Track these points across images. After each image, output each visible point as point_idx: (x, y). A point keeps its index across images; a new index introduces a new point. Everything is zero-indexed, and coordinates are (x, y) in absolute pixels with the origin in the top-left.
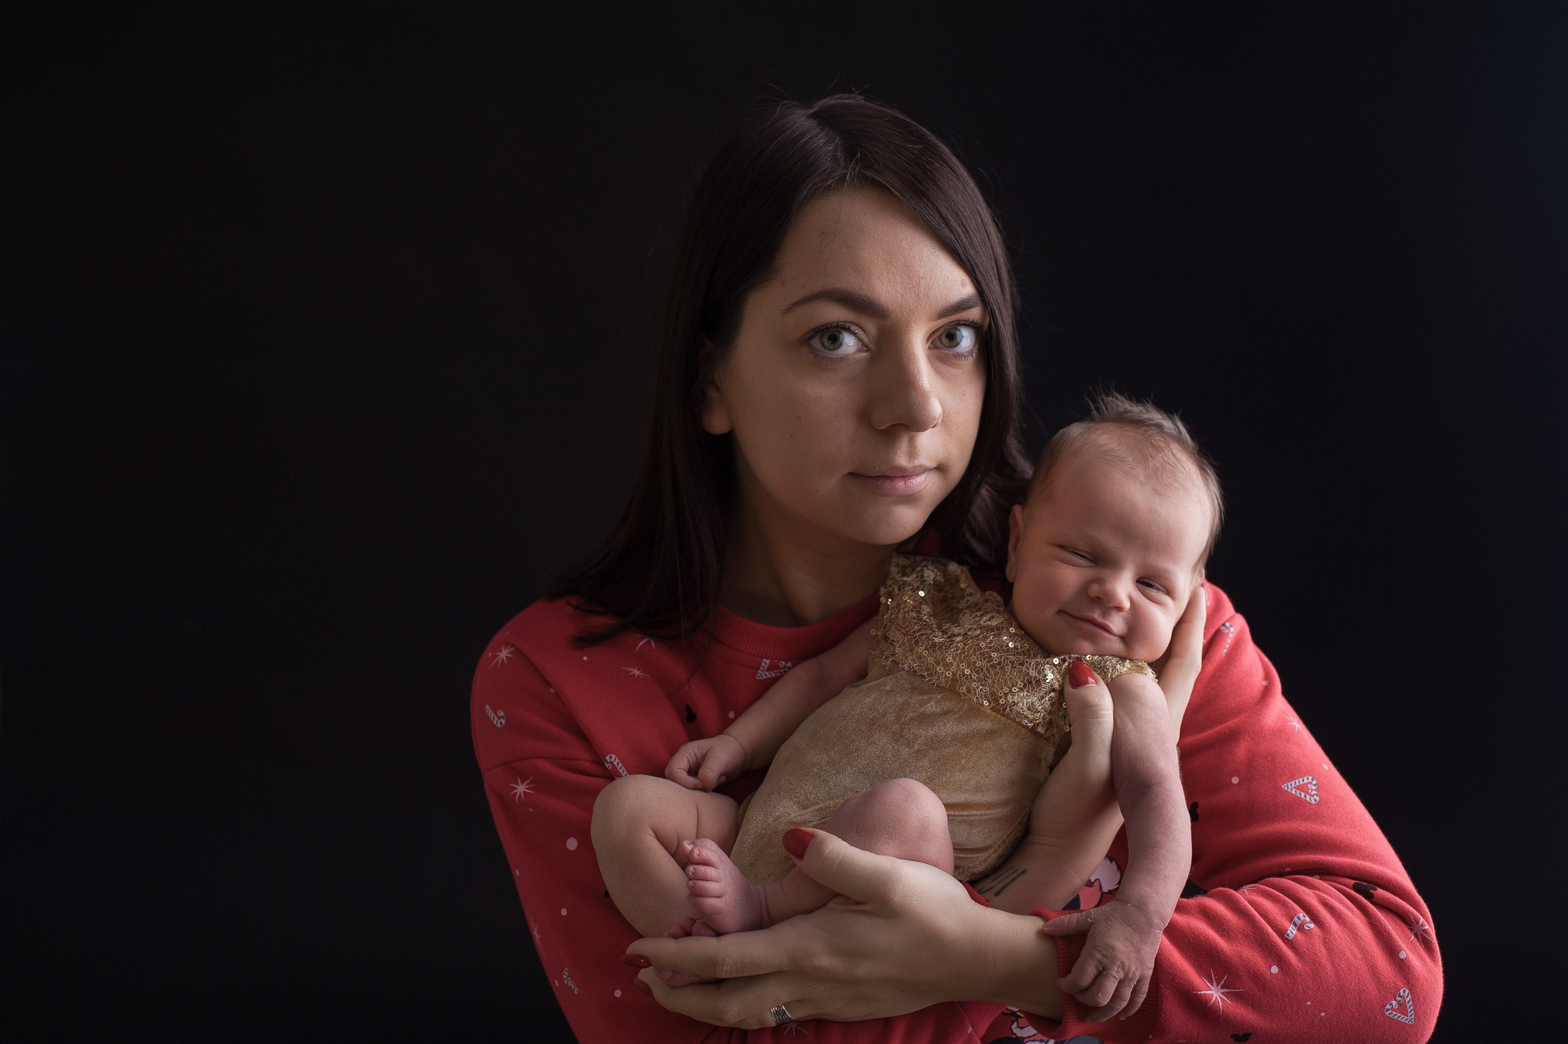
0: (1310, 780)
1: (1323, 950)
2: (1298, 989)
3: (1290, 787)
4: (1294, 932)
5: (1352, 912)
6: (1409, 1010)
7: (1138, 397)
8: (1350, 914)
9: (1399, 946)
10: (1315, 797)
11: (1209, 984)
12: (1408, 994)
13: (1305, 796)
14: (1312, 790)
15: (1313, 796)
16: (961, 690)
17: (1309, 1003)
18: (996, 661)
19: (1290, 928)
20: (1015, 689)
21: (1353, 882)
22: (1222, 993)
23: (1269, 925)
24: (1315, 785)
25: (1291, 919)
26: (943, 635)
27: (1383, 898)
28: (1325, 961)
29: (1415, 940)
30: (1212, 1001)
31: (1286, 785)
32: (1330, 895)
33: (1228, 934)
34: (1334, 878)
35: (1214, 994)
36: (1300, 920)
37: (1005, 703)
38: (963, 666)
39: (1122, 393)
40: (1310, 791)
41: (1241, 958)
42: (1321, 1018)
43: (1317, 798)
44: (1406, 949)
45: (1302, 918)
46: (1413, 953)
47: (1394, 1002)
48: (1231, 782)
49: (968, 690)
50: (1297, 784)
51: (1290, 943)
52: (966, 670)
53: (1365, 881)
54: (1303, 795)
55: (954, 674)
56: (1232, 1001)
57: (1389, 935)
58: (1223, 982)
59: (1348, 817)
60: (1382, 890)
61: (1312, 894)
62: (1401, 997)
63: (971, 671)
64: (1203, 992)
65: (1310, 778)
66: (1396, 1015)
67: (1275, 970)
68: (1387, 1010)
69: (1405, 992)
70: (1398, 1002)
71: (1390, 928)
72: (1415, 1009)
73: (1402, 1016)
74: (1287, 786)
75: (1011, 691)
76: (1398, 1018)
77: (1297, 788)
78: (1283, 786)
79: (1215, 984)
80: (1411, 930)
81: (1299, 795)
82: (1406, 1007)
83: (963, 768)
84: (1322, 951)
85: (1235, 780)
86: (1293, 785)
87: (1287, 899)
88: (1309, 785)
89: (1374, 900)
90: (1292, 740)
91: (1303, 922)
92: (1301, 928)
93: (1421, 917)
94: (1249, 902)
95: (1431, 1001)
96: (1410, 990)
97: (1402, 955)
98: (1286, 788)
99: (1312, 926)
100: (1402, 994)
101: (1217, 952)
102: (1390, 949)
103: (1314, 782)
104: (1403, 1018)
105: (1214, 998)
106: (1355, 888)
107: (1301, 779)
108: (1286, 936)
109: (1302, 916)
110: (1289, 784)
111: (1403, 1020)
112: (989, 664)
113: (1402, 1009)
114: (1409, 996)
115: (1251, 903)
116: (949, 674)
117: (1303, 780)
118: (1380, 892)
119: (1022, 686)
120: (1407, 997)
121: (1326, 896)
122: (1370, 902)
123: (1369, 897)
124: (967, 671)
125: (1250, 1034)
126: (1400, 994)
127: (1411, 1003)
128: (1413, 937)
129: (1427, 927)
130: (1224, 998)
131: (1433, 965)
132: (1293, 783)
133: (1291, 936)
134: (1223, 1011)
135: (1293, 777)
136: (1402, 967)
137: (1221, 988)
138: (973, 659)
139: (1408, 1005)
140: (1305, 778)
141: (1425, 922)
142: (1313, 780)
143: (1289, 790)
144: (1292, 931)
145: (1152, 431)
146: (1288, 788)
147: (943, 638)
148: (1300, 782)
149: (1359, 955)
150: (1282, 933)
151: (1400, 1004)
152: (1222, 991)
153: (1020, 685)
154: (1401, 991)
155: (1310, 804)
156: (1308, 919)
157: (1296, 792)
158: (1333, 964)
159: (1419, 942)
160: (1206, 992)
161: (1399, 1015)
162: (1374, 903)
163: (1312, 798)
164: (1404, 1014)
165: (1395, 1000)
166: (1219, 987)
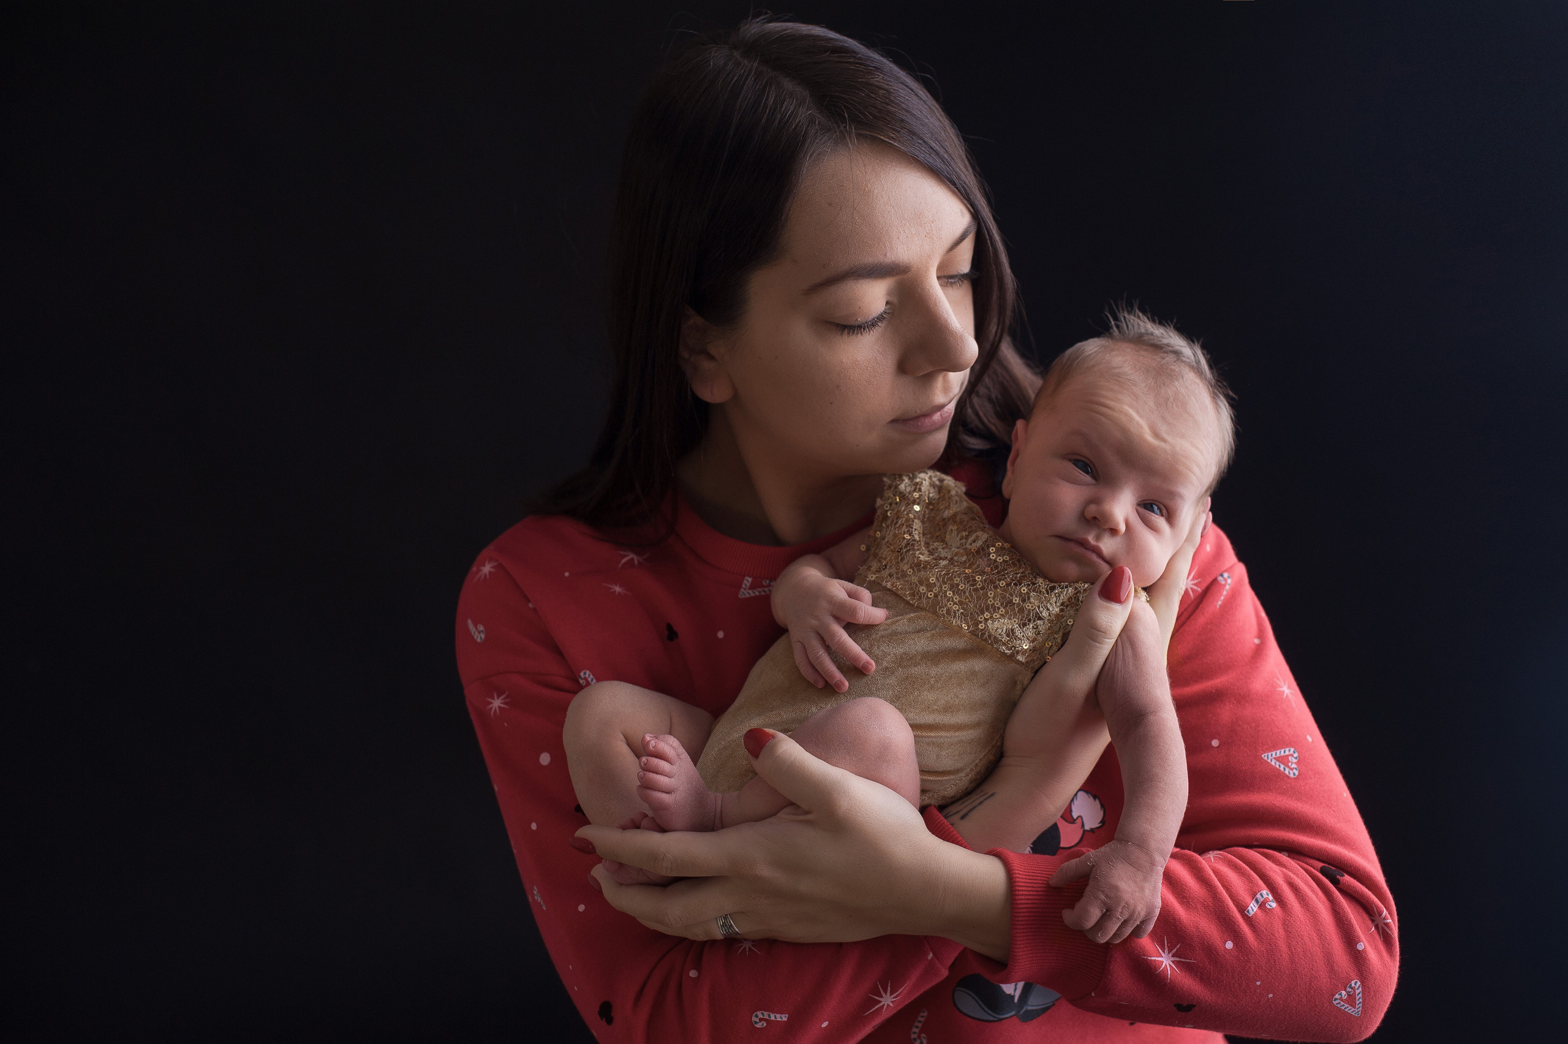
0: (1292, 752)
1: (1281, 931)
2: (1250, 967)
3: (1270, 757)
4: (1255, 909)
5: (1317, 895)
6: (1357, 1003)
7: (1160, 318)
8: (1314, 897)
9: (1359, 937)
10: (1295, 770)
11: (1160, 951)
12: (1359, 987)
13: (1284, 769)
14: (1292, 763)
15: (1292, 769)
16: (941, 612)
17: (1258, 983)
18: (979, 585)
19: (1252, 905)
20: (996, 615)
21: (1321, 865)
22: (1173, 961)
23: (1231, 898)
24: (1296, 758)
25: (1253, 895)
26: (929, 555)
27: (1349, 886)
28: (1282, 944)
29: (1376, 932)
30: (1161, 969)
31: (1266, 754)
32: (1297, 875)
33: (1188, 902)
34: (1302, 858)
35: (1164, 961)
36: (1263, 897)
37: (985, 628)
38: (945, 587)
39: (1144, 312)
40: (1290, 764)
41: (1197, 928)
42: (1268, 999)
43: (1297, 773)
44: (1364, 940)
45: (1265, 896)
46: (1371, 946)
47: (1344, 993)
48: (1211, 744)
49: (948, 611)
50: (1278, 755)
51: (1248, 920)
52: (948, 592)
53: (1333, 866)
54: (1282, 768)
55: (936, 596)
56: (1181, 970)
57: (1350, 925)
58: (1175, 950)
59: (1325, 795)
60: (1349, 877)
61: (1279, 872)
62: (1352, 988)
63: (954, 594)
64: (1153, 958)
65: (1292, 750)
66: (1343, 1005)
67: (1229, 945)
68: (1336, 999)
69: (1356, 984)
70: (1348, 993)
71: (1352, 917)
72: (1364, 1003)
74: (1268, 756)
75: (991, 617)
76: (1346, 1008)
77: (1277, 759)
78: (1263, 756)
79: (1166, 950)
80: (1373, 921)
81: (1278, 767)
82: (1355, 999)
83: (932, 687)
84: (1280, 933)
85: (1215, 743)
86: (1274, 756)
87: (1252, 873)
88: (1290, 758)
89: (1340, 886)
90: (1279, 707)
91: (1266, 899)
92: (1262, 906)
93: (1384, 909)
94: (1213, 871)
95: (1382, 996)
96: (1362, 982)
97: (1360, 947)
98: (1266, 758)
99: (1274, 905)
100: (1353, 985)
101: (1174, 919)
102: (1349, 939)
103: (1296, 755)
104: (1349, 1009)
105: (1163, 966)
106: (1323, 871)
107: (1283, 751)
108: (1246, 912)
109: (1266, 893)
110: (1270, 754)
111: (1350, 1012)
112: (972, 588)
113: (1351, 1000)
114: (1360, 989)
115: (1216, 872)
116: (931, 595)
117: (1285, 752)
118: (1347, 879)
119: (1003, 613)
120: (1358, 989)
121: (1292, 875)
122: (1336, 887)
123: (1336, 882)
124: (949, 594)
125: (1194, 1006)
126: (1351, 985)
127: (1360, 995)
128: (1373, 929)
129: (1389, 921)
130: (1174, 966)
131: (1389, 960)
132: (1274, 753)
133: (1251, 913)
134: (1171, 981)
135: (1275, 747)
136: (1358, 959)
137: (1172, 956)
138: (957, 581)
139: (1357, 997)
140: (1287, 750)
141: (1388, 915)
142: (1294, 752)
143: (1269, 761)
144: (1253, 908)
145: (1171, 358)
146: (1268, 758)
147: (929, 557)
148: (1281, 753)
149: (1317, 941)
150: (1242, 909)
151: (1349, 995)
152: (1173, 959)
153: (1002, 611)
154: (1353, 983)
155: (1288, 777)
156: (1271, 897)
157: (1275, 763)
158: (1289, 947)
159: (1379, 935)
160: (1157, 959)
161: (1346, 1005)
162: (1340, 890)
163: (1291, 772)
164: (1352, 1006)
165: (1345, 990)
166: (1170, 955)
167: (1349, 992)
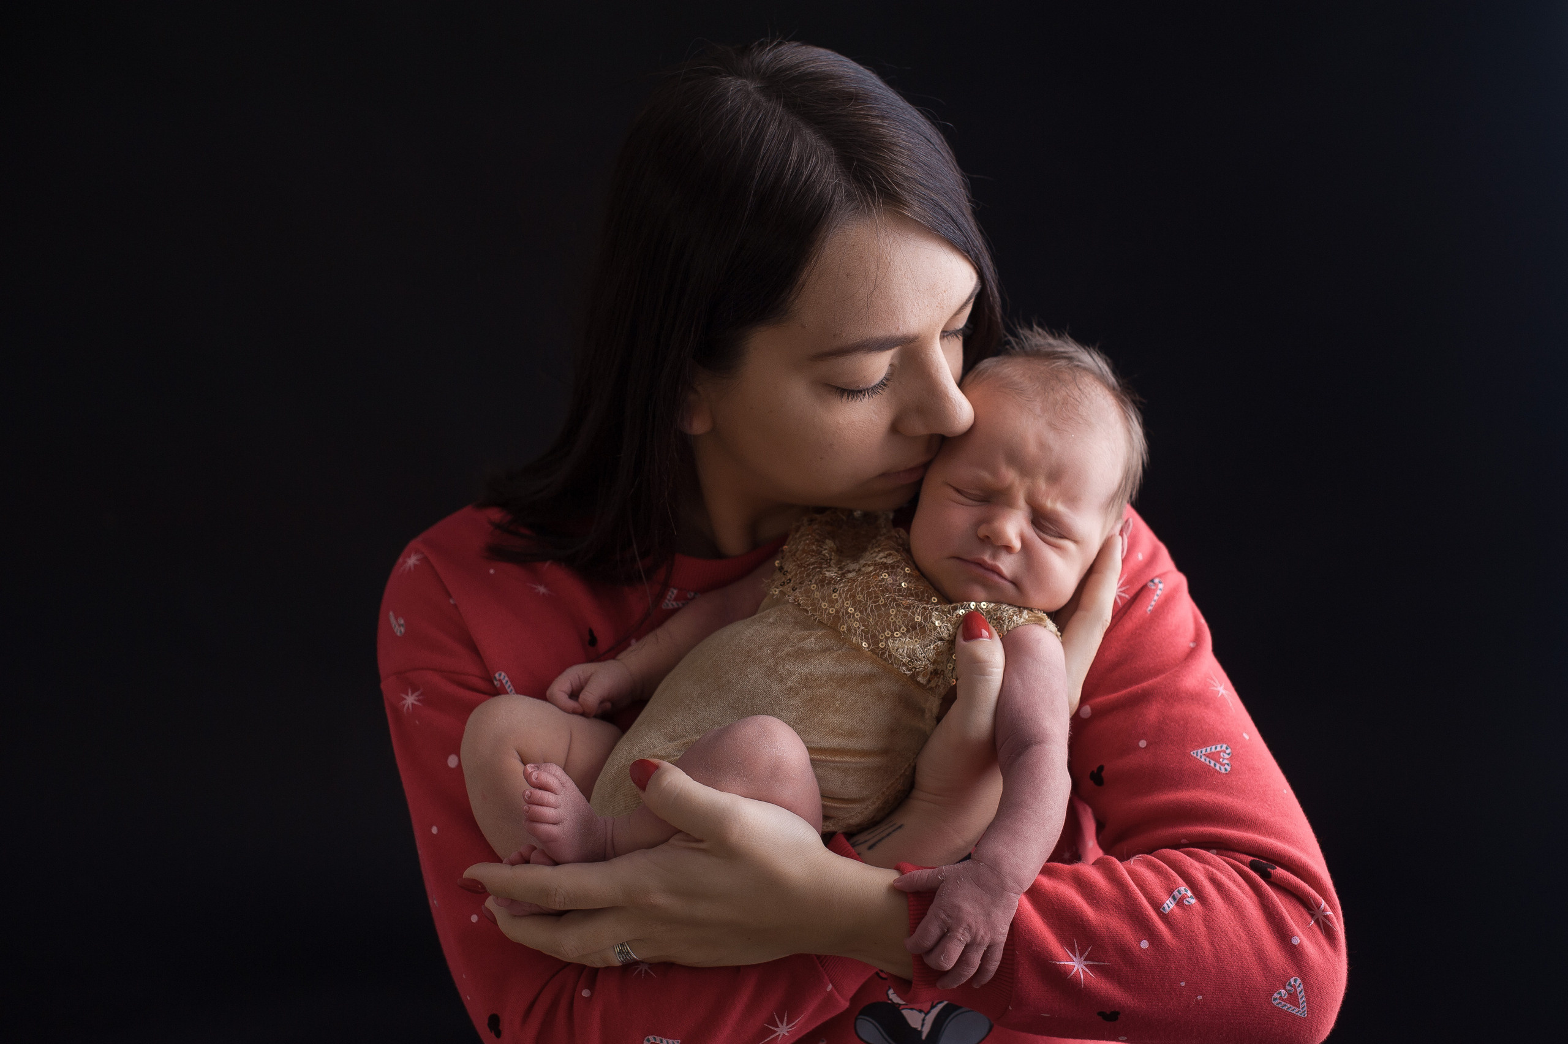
0: (1224, 748)
1: (1202, 927)
2: (1171, 968)
3: (1200, 754)
4: (1172, 905)
5: (1243, 890)
6: (1301, 1002)
8: (1239, 892)
9: (1293, 931)
10: (1226, 766)
11: (1070, 954)
12: (1301, 984)
13: (1214, 765)
14: (1224, 759)
15: (1224, 765)
16: (841, 628)
17: (1183, 984)
18: (882, 601)
19: (1167, 901)
20: (897, 634)
21: (1249, 858)
22: (1086, 966)
23: (1145, 897)
24: (1229, 754)
25: (1170, 891)
27: (1282, 879)
28: (1203, 940)
29: (1314, 926)
30: (1073, 973)
31: (1195, 751)
32: (1221, 871)
33: (1098, 903)
34: (1228, 852)
35: (1076, 966)
36: (1181, 894)
37: (885, 647)
38: (846, 602)
40: (1221, 760)
41: (1108, 929)
42: (1196, 1001)
43: (1229, 767)
44: (1301, 935)
45: (1184, 893)
46: (1310, 940)
47: (1283, 992)
48: (1138, 745)
49: (849, 629)
50: (1208, 751)
51: (1165, 918)
52: (850, 609)
53: (1263, 859)
54: (1212, 765)
55: (836, 609)
56: (1095, 974)
57: (1282, 919)
58: (1087, 954)
59: (1260, 790)
60: (1283, 870)
61: (1201, 868)
62: (1292, 986)
63: (855, 610)
64: (1063, 963)
65: (1224, 746)
66: (1285, 1005)
67: (1145, 944)
68: (1275, 999)
69: (1296, 981)
70: (1288, 991)
71: (1284, 909)
72: (1307, 1003)
73: (1293, 1008)
74: (1197, 753)
75: (892, 636)
76: (1288, 1009)
77: (1207, 756)
78: (1191, 753)
79: (1078, 954)
80: (1312, 916)
81: (1208, 763)
82: (1298, 998)
84: (1201, 929)
85: (1143, 744)
86: (1204, 752)
87: (1172, 871)
88: (1222, 753)
89: (1270, 879)
91: (1183, 896)
92: (1180, 903)
93: (1326, 904)
94: (1130, 873)
95: (1328, 993)
96: (1303, 980)
97: (1295, 941)
98: (1195, 755)
99: (1193, 901)
100: (1292, 983)
101: (1082, 920)
102: (1281, 933)
103: (1228, 751)
104: (1293, 1010)
105: (1075, 970)
106: (1253, 866)
107: (1214, 747)
108: (1161, 909)
109: (1184, 890)
110: (1199, 751)
111: (1294, 1012)
112: (874, 604)
113: (1293, 999)
114: (1302, 986)
115: (1134, 875)
116: (833, 611)
118: (1280, 871)
120: (1299, 986)
121: (1217, 872)
122: (1265, 880)
123: (1266, 876)
125: (1119, 1013)
126: (1290, 982)
127: (1304, 994)
128: (1312, 922)
129: (1332, 914)
130: (1087, 970)
132: (1204, 750)
133: (1168, 910)
134: (1084, 985)
135: (1205, 743)
136: (1295, 954)
137: (1085, 960)
138: (859, 596)
139: (1300, 997)
140: (1219, 746)
141: (1328, 907)
142: (1227, 748)
143: (1198, 757)
144: (1169, 905)
146: (1197, 755)
147: (836, 573)
148: (1211, 749)
149: (1244, 937)
150: (1157, 906)
151: (1290, 994)
152: (1086, 963)
153: (903, 630)
154: (1292, 980)
155: (1219, 773)
156: (1189, 893)
157: (1205, 760)
158: (1212, 943)
159: (1320, 928)
161: (1288, 1006)
162: (1269, 883)
163: (1222, 767)
164: (1294, 1005)
165: (1285, 989)
166: (1083, 959)
167: (1290, 990)
